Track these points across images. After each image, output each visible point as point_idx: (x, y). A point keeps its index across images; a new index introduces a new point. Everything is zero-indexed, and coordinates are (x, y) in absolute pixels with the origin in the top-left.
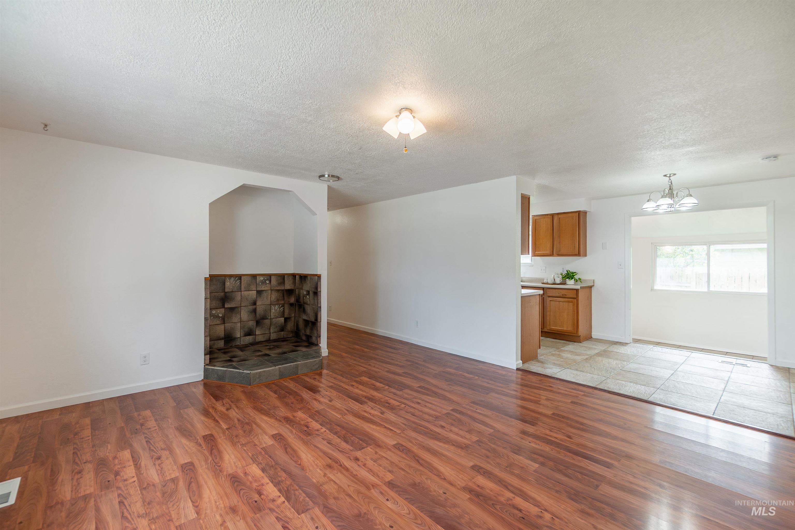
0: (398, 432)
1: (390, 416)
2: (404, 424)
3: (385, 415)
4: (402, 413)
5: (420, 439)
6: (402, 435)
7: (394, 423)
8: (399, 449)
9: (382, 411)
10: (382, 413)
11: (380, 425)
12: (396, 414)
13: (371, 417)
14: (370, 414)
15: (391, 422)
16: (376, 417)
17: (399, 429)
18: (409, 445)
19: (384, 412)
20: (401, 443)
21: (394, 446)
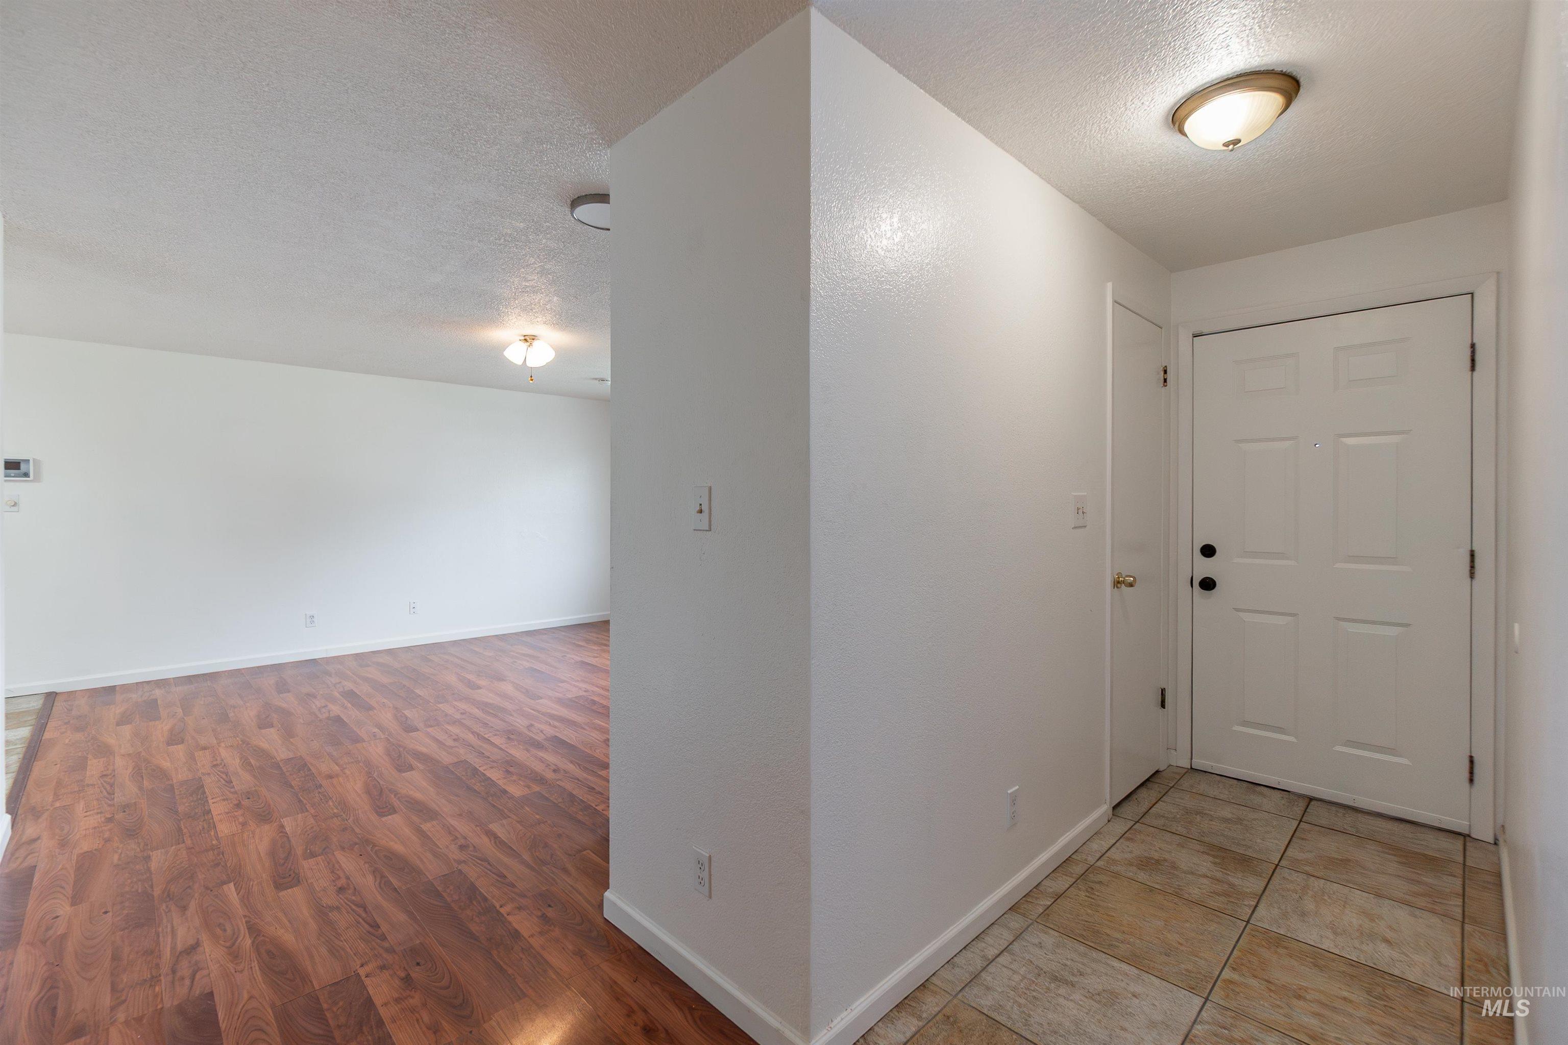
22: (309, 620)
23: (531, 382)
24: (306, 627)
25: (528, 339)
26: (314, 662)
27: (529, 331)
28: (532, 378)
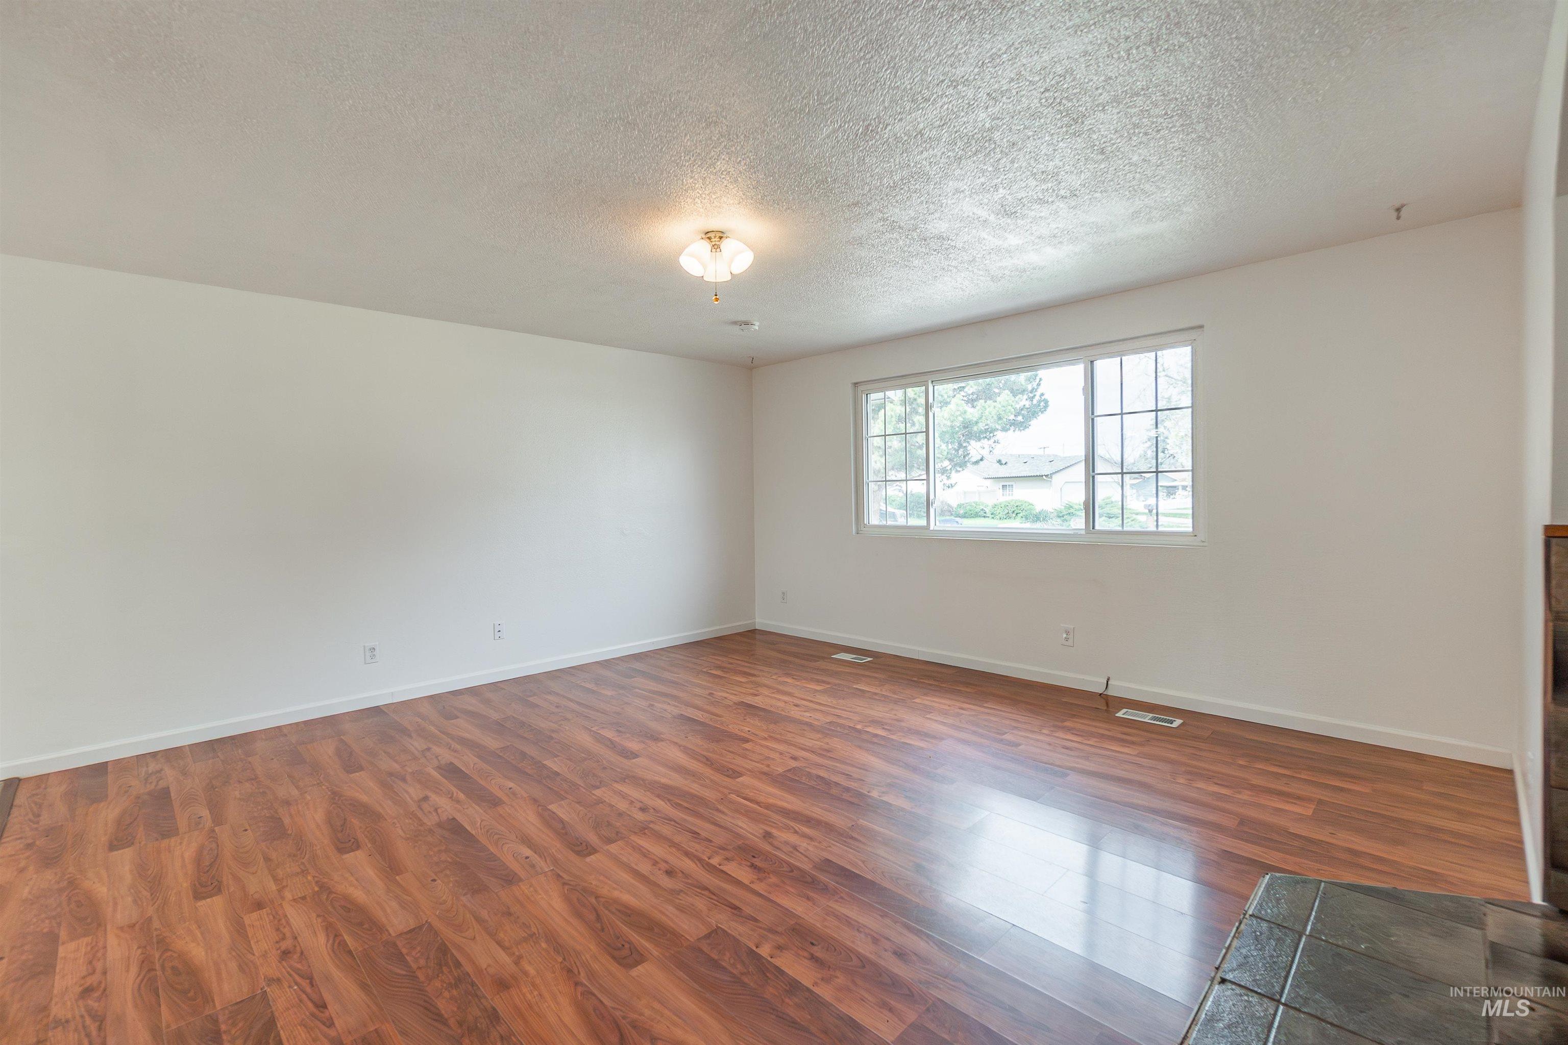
0: (733, 797)
1: (749, 829)
2: (723, 813)
3: (761, 831)
4: (720, 838)
5: (695, 786)
6: (726, 791)
7: (741, 813)
8: (734, 771)
9: (771, 840)
10: (767, 836)
11: (768, 807)
12: (738, 834)
13: (792, 824)
14: (796, 832)
15: (748, 814)
16: (781, 825)
17: (731, 802)
18: (717, 777)
19: (764, 837)
20: (731, 779)
21: (741, 775)
22: (368, 654)
23: (716, 303)
24: (365, 663)
25: (715, 238)
26: (376, 711)
27: (715, 224)
28: (717, 297)
